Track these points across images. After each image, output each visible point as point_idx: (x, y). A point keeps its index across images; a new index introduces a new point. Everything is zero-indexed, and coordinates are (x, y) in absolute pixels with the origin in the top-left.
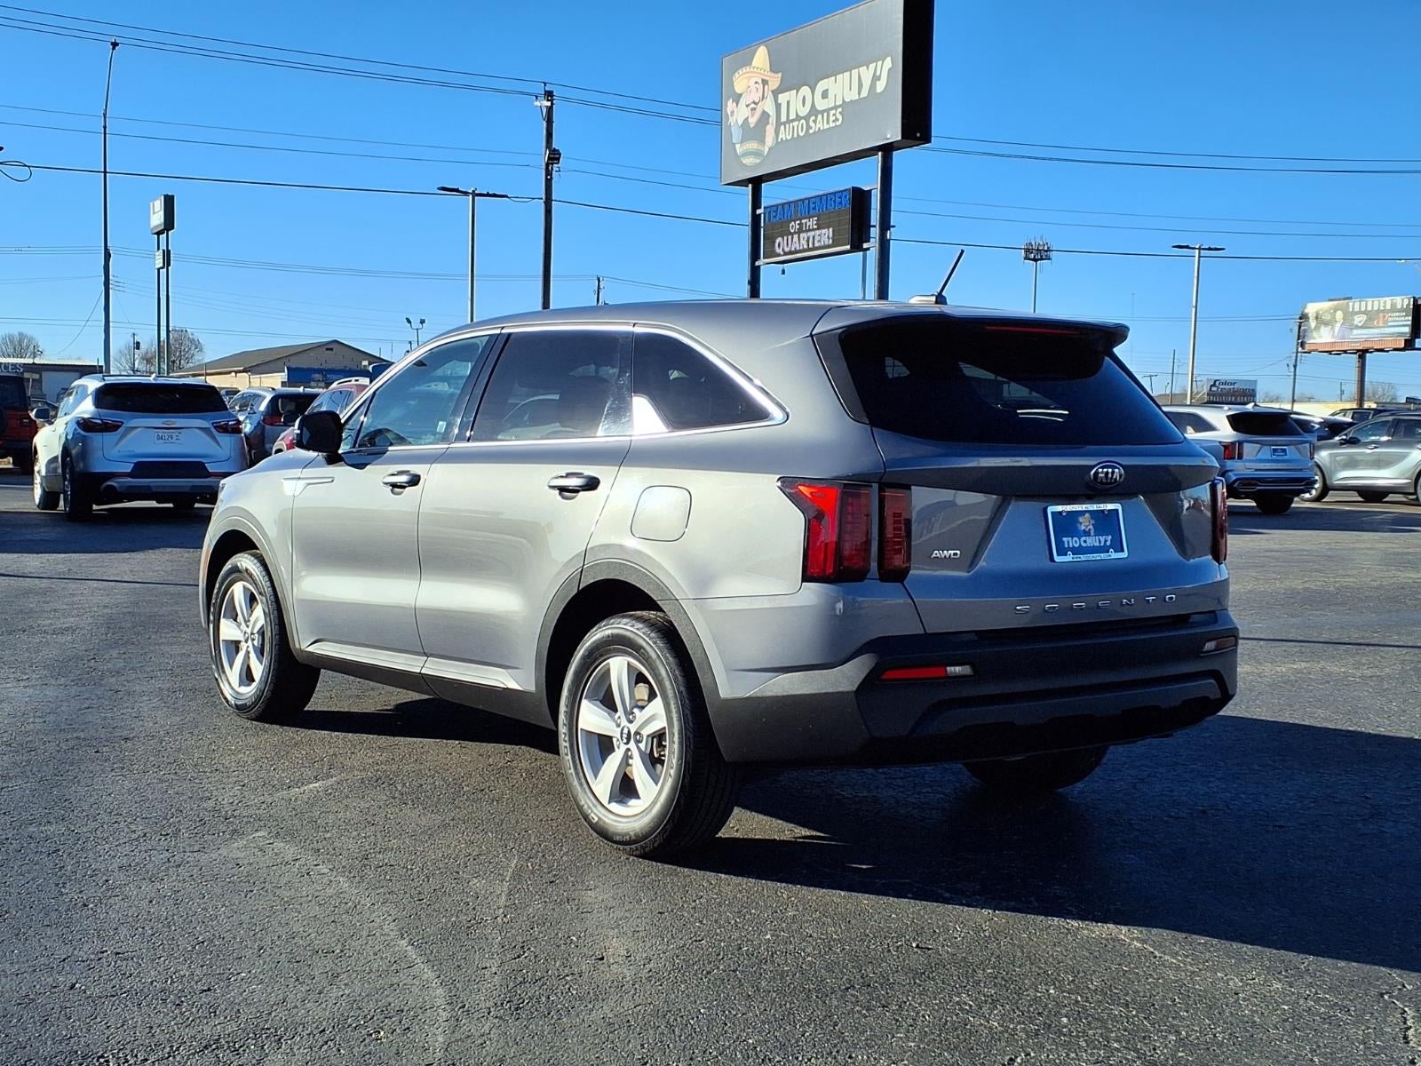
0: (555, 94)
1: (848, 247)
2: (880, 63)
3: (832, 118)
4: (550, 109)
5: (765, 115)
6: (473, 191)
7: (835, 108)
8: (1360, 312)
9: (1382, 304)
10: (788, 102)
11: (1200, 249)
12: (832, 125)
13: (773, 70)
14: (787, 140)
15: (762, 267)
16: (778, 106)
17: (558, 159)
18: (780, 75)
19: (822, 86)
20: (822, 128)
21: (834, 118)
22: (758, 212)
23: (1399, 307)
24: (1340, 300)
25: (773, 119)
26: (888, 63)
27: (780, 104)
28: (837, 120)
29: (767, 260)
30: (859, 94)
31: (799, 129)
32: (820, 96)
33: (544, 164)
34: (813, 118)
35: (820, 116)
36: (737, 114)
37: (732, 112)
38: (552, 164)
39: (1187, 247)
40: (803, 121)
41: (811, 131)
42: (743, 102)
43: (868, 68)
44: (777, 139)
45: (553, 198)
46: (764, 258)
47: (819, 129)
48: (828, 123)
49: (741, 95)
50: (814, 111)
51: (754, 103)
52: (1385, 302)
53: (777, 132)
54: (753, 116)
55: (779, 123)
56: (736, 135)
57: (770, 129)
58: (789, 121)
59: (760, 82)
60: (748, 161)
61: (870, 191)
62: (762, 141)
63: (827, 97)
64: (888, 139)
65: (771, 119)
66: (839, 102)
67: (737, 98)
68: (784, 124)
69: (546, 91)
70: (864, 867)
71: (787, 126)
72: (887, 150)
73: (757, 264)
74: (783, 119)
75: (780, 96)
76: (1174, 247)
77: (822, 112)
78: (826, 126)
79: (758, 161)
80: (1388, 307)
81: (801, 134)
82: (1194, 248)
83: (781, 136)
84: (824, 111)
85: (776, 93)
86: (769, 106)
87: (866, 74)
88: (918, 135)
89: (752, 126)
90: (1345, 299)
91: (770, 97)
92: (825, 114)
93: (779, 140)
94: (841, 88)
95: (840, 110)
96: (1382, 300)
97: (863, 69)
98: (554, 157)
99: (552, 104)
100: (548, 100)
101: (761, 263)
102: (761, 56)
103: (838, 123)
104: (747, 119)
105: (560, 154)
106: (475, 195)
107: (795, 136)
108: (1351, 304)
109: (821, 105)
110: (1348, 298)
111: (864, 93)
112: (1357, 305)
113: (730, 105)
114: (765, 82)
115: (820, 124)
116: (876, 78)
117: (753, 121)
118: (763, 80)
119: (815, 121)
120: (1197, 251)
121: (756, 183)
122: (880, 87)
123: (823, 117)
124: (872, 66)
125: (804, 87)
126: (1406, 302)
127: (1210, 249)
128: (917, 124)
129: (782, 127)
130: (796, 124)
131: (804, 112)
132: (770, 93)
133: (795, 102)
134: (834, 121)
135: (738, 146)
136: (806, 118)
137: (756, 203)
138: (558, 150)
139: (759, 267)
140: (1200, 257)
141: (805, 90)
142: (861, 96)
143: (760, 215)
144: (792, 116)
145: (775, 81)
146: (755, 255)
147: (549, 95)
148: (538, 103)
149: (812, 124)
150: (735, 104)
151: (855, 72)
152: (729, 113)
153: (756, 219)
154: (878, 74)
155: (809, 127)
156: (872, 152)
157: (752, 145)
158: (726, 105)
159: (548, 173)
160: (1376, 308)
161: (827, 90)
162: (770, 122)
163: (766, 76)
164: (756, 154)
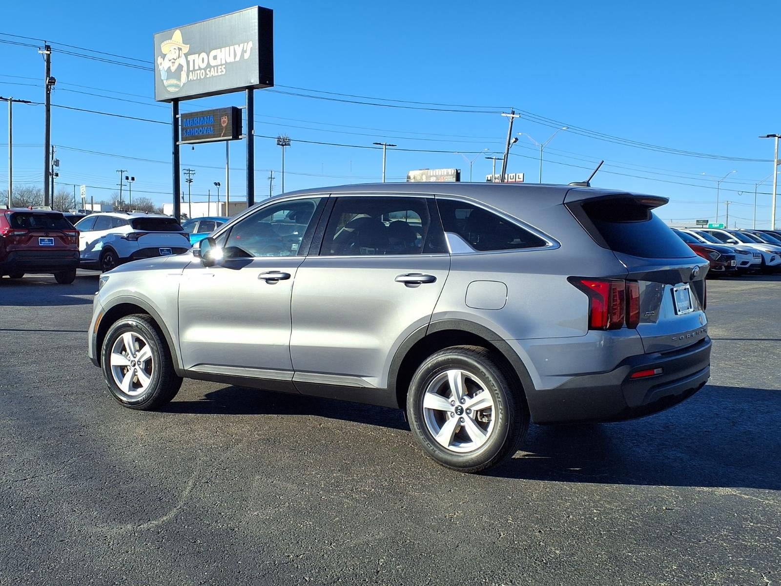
0: (51, 47)
1: (231, 137)
2: (246, 44)
3: (219, 70)
4: (48, 56)
5: (180, 67)
6: (11, 99)
7: (222, 65)
8: (433, 176)
9: (443, 172)
10: (194, 60)
11: (385, 145)
12: (220, 74)
13: (185, 42)
14: (194, 80)
15: (180, 145)
16: (188, 62)
17: (54, 83)
18: (189, 46)
19: (213, 53)
20: (214, 75)
21: (221, 70)
22: (177, 116)
23: (450, 173)
24: (424, 170)
25: (185, 68)
26: (250, 44)
27: (189, 61)
28: (222, 71)
29: (184, 142)
30: (235, 59)
31: (201, 74)
32: (212, 59)
33: (45, 85)
34: (209, 69)
35: (212, 69)
36: (163, 65)
37: (161, 64)
38: (51, 85)
39: (380, 144)
40: (203, 71)
41: (208, 76)
42: (167, 58)
43: (239, 46)
44: (188, 79)
45: (51, 104)
46: (182, 141)
47: (212, 75)
48: (217, 72)
49: (166, 55)
50: (209, 66)
51: (174, 59)
52: (444, 171)
53: (188, 76)
54: (173, 66)
55: (188, 71)
56: (164, 76)
57: (184, 75)
58: (194, 70)
59: (177, 48)
60: (172, 89)
61: (241, 109)
62: (179, 79)
63: (216, 59)
64: (252, 83)
65: (184, 69)
66: (223, 62)
67: (164, 56)
68: (192, 71)
69: (46, 46)
70: (578, 469)
71: (194, 72)
72: (251, 88)
73: (177, 143)
74: (191, 68)
75: (188, 56)
76: (374, 144)
77: (214, 67)
78: (216, 74)
79: (177, 90)
80: (445, 174)
81: (202, 77)
82: (383, 145)
83: (191, 77)
84: (215, 66)
85: (186, 55)
86: (182, 61)
87: (239, 49)
88: (267, 82)
89: (173, 71)
90: (426, 169)
91: (183, 57)
92: (216, 68)
93: (189, 80)
94: (224, 55)
95: (224, 66)
96: (443, 170)
97: (236, 47)
98: (52, 81)
99: (51, 53)
100: (48, 50)
101: (180, 143)
102: (177, 35)
103: (223, 73)
104: (170, 67)
105: (55, 80)
106: (11, 100)
107: (199, 78)
108: (429, 172)
109: (213, 63)
110: (427, 169)
111: (238, 59)
112: (432, 172)
113: (160, 60)
114: (180, 49)
115: (213, 73)
116: (244, 52)
117: (173, 69)
118: (178, 48)
119: (210, 71)
120: (384, 146)
121: (176, 101)
122: (247, 56)
123: (214, 69)
124: (242, 45)
125: (203, 53)
126: (453, 171)
127: (390, 145)
128: (266, 76)
129: (191, 73)
130: (199, 72)
131: (203, 66)
132: (183, 55)
133: (199, 60)
134: (221, 72)
135: (165, 81)
136: (205, 69)
137: (176, 111)
138: (54, 78)
139: (178, 145)
140: (385, 149)
141: (204, 55)
142: (236, 60)
143: (178, 118)
144: (197, 68)
145: (186, 49)
146: (176, 139)
147: (48, 48)
148: (41, 52)
149: (208, 72)
150: (162, 59)
151: (232, 48)
152: (159, 64)
153: (176, 121)
154: (245, 49)
155: (206, 74)
156: (243, 89)
157: (173, 81)
158: (157, 60)
159: (48, 90)
160: (440, 174)
161: (216, 56)
162: (184, 70)
163: (180, 45)
164: (176, 86)
